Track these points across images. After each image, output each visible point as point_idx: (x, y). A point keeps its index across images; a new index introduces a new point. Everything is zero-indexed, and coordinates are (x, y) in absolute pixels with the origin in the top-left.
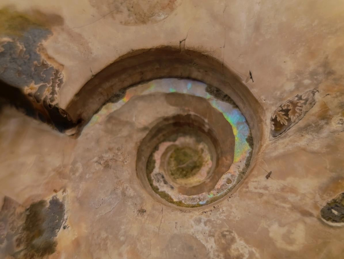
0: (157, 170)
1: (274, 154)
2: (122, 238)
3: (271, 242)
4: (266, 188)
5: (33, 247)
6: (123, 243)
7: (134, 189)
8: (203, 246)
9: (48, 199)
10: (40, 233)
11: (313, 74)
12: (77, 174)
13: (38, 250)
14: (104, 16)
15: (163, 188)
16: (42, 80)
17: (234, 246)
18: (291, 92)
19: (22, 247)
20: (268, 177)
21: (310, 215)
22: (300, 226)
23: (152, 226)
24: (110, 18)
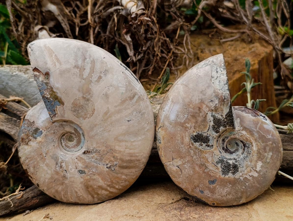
1: (80, 156)
2: (48, 147)
3: (68, 168)
4: (74, 160)
5: (33, 135)
6: (47, 148)
7: (56, 140)
8: (58, 160)
9: (41, 130)
10: (36, 134)
11: (97, 150)
12: (48, 130)
15: (62, 141)
16: (52, 113)
17: (63, 163)
18: (91, 150)
19: (31, 133)
20: (76, 158)
21: (77, 169)
22: (74, 169)
23: (54, 149)
24: (72, 112)
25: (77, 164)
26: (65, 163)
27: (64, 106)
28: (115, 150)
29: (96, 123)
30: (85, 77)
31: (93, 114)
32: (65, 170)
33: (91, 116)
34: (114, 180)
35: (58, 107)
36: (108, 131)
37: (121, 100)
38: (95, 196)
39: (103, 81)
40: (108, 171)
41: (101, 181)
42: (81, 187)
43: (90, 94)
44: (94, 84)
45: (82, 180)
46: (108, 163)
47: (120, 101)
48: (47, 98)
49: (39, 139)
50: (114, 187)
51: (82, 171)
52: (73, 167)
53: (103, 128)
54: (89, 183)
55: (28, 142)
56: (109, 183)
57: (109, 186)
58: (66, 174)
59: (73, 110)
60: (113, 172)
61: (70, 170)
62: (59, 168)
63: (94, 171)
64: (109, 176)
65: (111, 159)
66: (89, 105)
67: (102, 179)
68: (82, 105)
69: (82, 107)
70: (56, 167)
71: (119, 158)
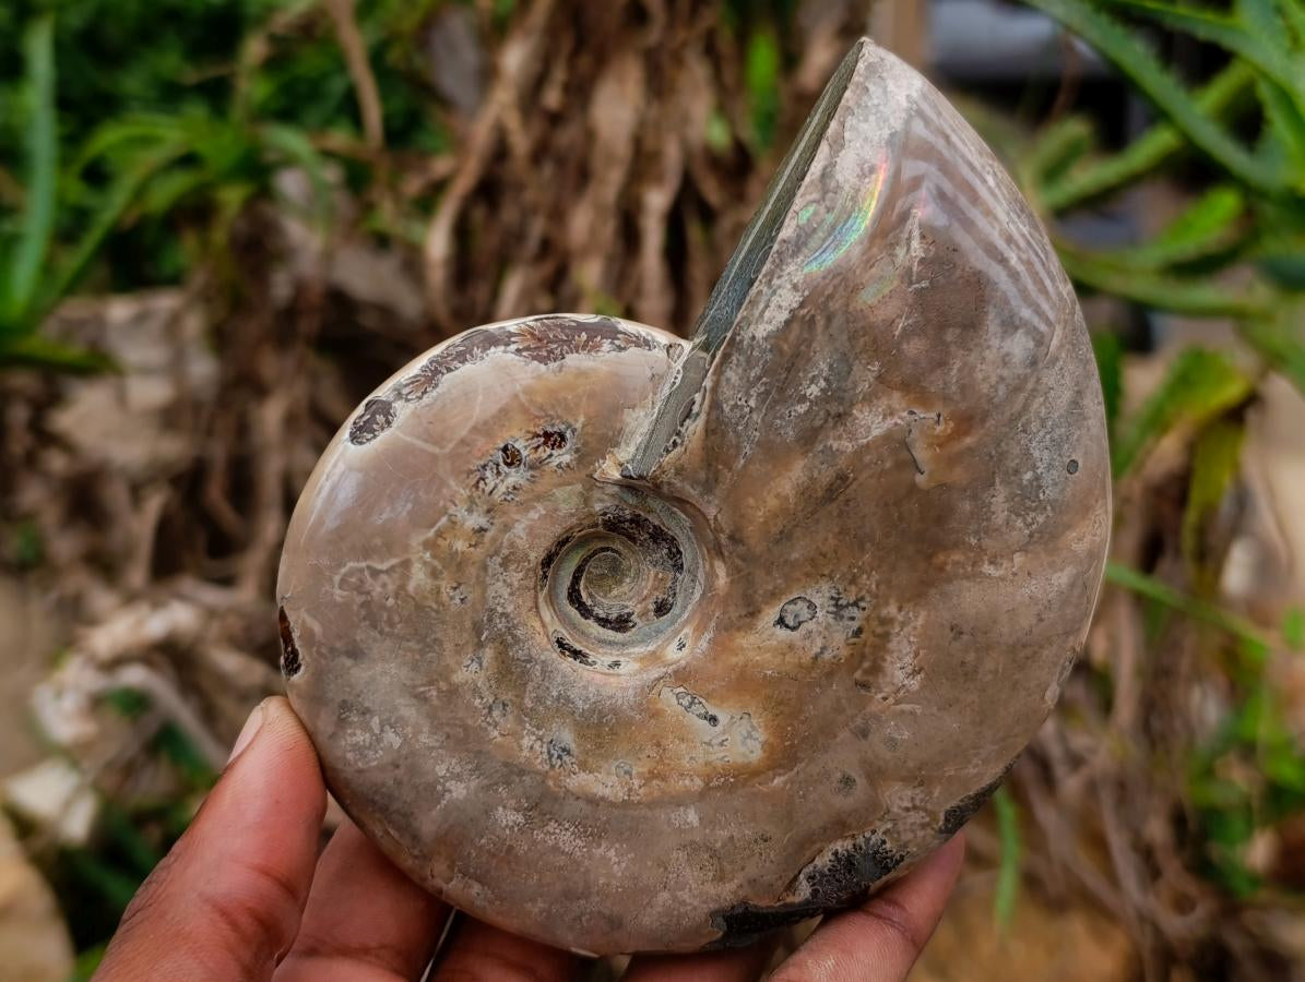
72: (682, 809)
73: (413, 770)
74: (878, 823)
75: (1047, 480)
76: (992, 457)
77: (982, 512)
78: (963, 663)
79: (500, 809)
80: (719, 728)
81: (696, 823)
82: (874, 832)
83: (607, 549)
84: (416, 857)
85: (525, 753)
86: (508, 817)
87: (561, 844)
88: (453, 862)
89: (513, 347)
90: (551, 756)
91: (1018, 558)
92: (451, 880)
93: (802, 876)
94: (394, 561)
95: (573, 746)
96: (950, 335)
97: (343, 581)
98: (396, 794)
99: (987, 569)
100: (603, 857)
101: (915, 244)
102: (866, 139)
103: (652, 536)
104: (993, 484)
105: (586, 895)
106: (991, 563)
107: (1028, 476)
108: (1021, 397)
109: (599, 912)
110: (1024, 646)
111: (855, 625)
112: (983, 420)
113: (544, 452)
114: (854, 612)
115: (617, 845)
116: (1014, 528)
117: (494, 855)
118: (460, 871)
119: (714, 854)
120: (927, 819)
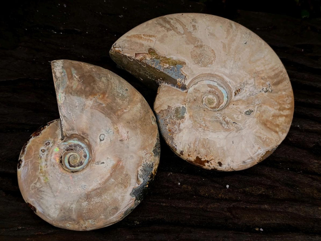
0: (204, 103)
1: (235, 100)
2: (201, 116)
3: (234, 118)
4: (233, 107)
8: (219, 119)
9: (181, 106)
10: (180, 114)
11: (244, 83)
12: (188, 101)
13: (179, 118)
14: (196, 64)
16: (182, 78)
17: (226, 119)
18: (239, 87)
19: (175, 117)
20: (233, 105)
21: (242, 113)
22: (240, 115)
23: (207, 114)
24: (197, 64)
25: (238, 109)
26: (228, 117)
27: (187, 64)
28: (258, 72)
29: (223, 60)
30: (182, 32)
31: (215, 55)
32: (234, 123)
33: (215, 57)
34: (280, 101)
35: (182, 69)
36: (238, 60)
37: (225, 31)
38: (277, 129)
39: (199, 27)
40: (268, 94)
41: (271, 109)
42: (260, 128)
43: (198, 41)
44: (194, 33)
45: (255, 119)
46: (262, 87)
47: (225, 33)
48: (167, 68)
49: (187, 115)
50: (285, 109)
51: (248, 111)
52: (237, 114)
53: (233, 61)
54: (263, 118)
55: (179, 127)
56: (278, 107)
57: (280, 110)
58: (237, 126)
59: (196, 62)
60: (273, 93)
61: (237, 119)
62: (226, 126)
63: (257, 103)
64: (273, 99)
65: (262, 82)
66: (206, 49)
67: (270, 106)
68: (201, 53)
69: (201, 55)
70: (224, 127)
71: (266, 77)
72: (110, 180)
73: (64, 209)
74: (143, 160)
75: (124, 94)
76: (112, 96)
77: (117, 104)
78: (134, 127)
79: (82, 203)
80: (105, 163)
81: (114, 181)
82: (144, 162)
83: (71, 156)
84: (77, 224)
85: (79, 191)
86: (85, 204)
87: (96, 202)
88: (83, 219)
89: (33, 137)
90: (83, 188)
91: (129, 107)
92: (85, 223)
93: (139, 178)
94: (37, 179)
95: (85, 184)
96: (92, 84)
97: (32, 189)
98: (65, 215)
99: (125, 111)
100: (105, 198)
101: (76, 77)
102: (58, 70)
103: (75, 147)
104: (116, 99)
105: (108, 207)
106: (125, 110)
107: (120, 95)
108: (110, 85)
109: (113, 209)
110: (141, 118)
111: (112, 132)
112: (106, 92)
113: (47, 147)
114: (110, 130)
115: (105, 194)
116: (124, 103)
117: (88, 212)
118: (85, 220)
119: (121, 184)
120: (151, 155)
